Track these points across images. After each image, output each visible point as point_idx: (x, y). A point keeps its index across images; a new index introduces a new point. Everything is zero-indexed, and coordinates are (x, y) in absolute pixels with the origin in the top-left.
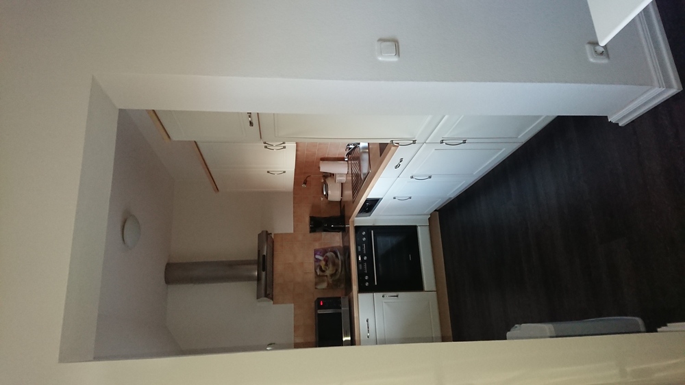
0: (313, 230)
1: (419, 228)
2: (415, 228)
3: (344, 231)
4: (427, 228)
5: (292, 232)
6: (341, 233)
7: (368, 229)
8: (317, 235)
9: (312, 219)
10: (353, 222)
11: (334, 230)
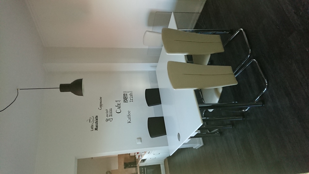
0: (125, 168)
1: (161, 165)
2: (159, 165)
3: (136, 167)
4: (164, 165)
5: (118, 169)
6: (135, 168)
7: (144, 167)
8: (127, 169)
9: (125, 163)
10: (139, 165)
11: (133, 167)
